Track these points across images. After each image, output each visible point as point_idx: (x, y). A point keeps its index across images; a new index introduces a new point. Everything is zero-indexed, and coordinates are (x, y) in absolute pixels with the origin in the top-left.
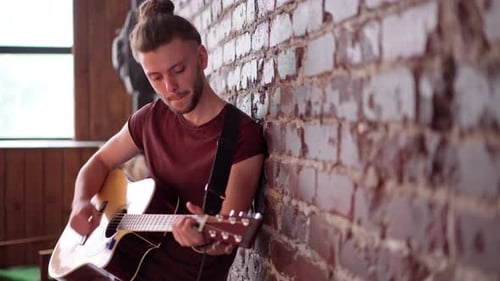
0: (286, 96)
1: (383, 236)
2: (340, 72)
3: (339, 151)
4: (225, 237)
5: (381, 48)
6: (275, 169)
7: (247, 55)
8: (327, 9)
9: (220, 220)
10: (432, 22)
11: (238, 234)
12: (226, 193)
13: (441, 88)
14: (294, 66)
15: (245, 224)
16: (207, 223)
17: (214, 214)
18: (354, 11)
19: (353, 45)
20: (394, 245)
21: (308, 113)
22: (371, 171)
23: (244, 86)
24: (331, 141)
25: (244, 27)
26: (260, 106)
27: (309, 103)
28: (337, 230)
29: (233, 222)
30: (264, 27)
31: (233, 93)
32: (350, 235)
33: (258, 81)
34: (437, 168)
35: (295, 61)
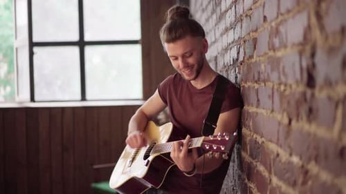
0: (249, 68)
1: (291, 155)
2: (271, 53)
3: (273, 102)
4: (215, 148)
5: (286, 38)
6: (246, 115)
7: (233, 42)
8: (265, 14)
9: (212, 139)
10: (306, 23)
11: (223, 145)
12: (218, 124)
13: (310, 63)
14: (252, 49)
15: (227, 139)
16: (204, 141)
17: (208, 136)
18: (275, 15)
19: (276, 37)
20: (295, 159)
21: (259, 79)
22: (285, 114)
23: (232, 63)
24: (269, 96)
25: (231, 25)
26: (238, 75)
27: (259, 73)
28: (273, 152)
29: (219, 139)
30: (239, 25)
31: (227, 67)
32: (278, 155)
33: (237, 60)
34: (311, 110)
35: (252, 47)
